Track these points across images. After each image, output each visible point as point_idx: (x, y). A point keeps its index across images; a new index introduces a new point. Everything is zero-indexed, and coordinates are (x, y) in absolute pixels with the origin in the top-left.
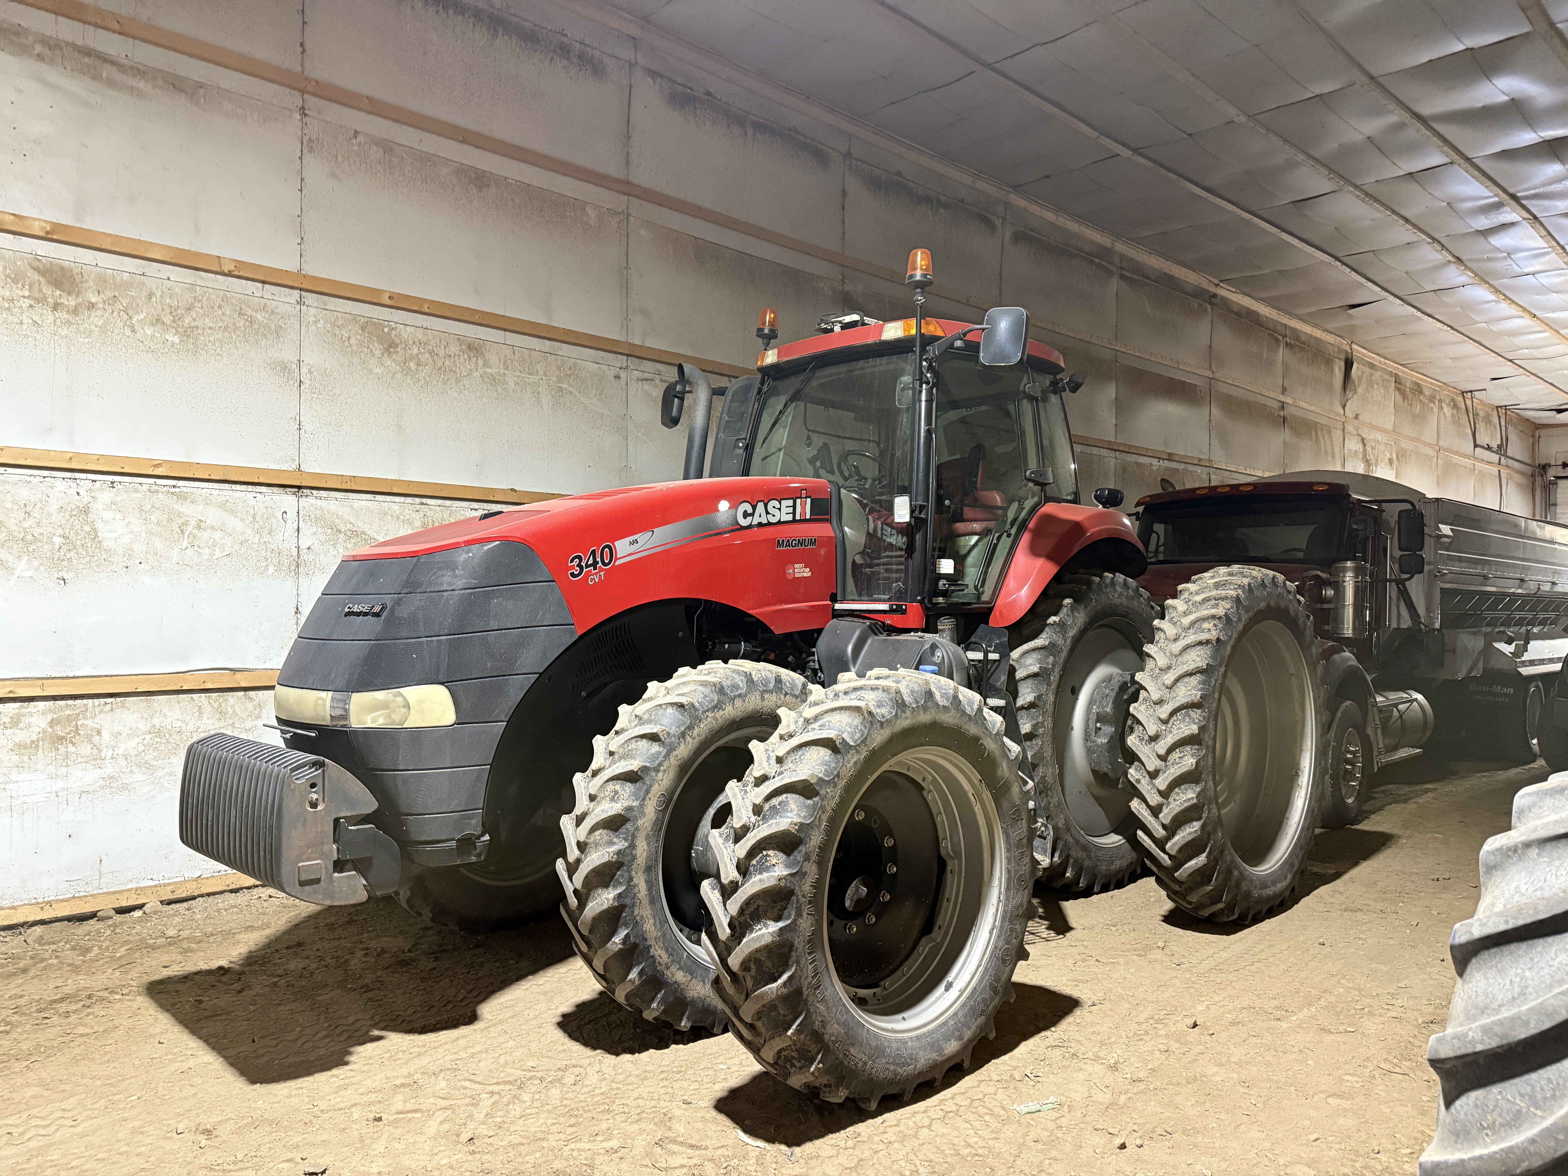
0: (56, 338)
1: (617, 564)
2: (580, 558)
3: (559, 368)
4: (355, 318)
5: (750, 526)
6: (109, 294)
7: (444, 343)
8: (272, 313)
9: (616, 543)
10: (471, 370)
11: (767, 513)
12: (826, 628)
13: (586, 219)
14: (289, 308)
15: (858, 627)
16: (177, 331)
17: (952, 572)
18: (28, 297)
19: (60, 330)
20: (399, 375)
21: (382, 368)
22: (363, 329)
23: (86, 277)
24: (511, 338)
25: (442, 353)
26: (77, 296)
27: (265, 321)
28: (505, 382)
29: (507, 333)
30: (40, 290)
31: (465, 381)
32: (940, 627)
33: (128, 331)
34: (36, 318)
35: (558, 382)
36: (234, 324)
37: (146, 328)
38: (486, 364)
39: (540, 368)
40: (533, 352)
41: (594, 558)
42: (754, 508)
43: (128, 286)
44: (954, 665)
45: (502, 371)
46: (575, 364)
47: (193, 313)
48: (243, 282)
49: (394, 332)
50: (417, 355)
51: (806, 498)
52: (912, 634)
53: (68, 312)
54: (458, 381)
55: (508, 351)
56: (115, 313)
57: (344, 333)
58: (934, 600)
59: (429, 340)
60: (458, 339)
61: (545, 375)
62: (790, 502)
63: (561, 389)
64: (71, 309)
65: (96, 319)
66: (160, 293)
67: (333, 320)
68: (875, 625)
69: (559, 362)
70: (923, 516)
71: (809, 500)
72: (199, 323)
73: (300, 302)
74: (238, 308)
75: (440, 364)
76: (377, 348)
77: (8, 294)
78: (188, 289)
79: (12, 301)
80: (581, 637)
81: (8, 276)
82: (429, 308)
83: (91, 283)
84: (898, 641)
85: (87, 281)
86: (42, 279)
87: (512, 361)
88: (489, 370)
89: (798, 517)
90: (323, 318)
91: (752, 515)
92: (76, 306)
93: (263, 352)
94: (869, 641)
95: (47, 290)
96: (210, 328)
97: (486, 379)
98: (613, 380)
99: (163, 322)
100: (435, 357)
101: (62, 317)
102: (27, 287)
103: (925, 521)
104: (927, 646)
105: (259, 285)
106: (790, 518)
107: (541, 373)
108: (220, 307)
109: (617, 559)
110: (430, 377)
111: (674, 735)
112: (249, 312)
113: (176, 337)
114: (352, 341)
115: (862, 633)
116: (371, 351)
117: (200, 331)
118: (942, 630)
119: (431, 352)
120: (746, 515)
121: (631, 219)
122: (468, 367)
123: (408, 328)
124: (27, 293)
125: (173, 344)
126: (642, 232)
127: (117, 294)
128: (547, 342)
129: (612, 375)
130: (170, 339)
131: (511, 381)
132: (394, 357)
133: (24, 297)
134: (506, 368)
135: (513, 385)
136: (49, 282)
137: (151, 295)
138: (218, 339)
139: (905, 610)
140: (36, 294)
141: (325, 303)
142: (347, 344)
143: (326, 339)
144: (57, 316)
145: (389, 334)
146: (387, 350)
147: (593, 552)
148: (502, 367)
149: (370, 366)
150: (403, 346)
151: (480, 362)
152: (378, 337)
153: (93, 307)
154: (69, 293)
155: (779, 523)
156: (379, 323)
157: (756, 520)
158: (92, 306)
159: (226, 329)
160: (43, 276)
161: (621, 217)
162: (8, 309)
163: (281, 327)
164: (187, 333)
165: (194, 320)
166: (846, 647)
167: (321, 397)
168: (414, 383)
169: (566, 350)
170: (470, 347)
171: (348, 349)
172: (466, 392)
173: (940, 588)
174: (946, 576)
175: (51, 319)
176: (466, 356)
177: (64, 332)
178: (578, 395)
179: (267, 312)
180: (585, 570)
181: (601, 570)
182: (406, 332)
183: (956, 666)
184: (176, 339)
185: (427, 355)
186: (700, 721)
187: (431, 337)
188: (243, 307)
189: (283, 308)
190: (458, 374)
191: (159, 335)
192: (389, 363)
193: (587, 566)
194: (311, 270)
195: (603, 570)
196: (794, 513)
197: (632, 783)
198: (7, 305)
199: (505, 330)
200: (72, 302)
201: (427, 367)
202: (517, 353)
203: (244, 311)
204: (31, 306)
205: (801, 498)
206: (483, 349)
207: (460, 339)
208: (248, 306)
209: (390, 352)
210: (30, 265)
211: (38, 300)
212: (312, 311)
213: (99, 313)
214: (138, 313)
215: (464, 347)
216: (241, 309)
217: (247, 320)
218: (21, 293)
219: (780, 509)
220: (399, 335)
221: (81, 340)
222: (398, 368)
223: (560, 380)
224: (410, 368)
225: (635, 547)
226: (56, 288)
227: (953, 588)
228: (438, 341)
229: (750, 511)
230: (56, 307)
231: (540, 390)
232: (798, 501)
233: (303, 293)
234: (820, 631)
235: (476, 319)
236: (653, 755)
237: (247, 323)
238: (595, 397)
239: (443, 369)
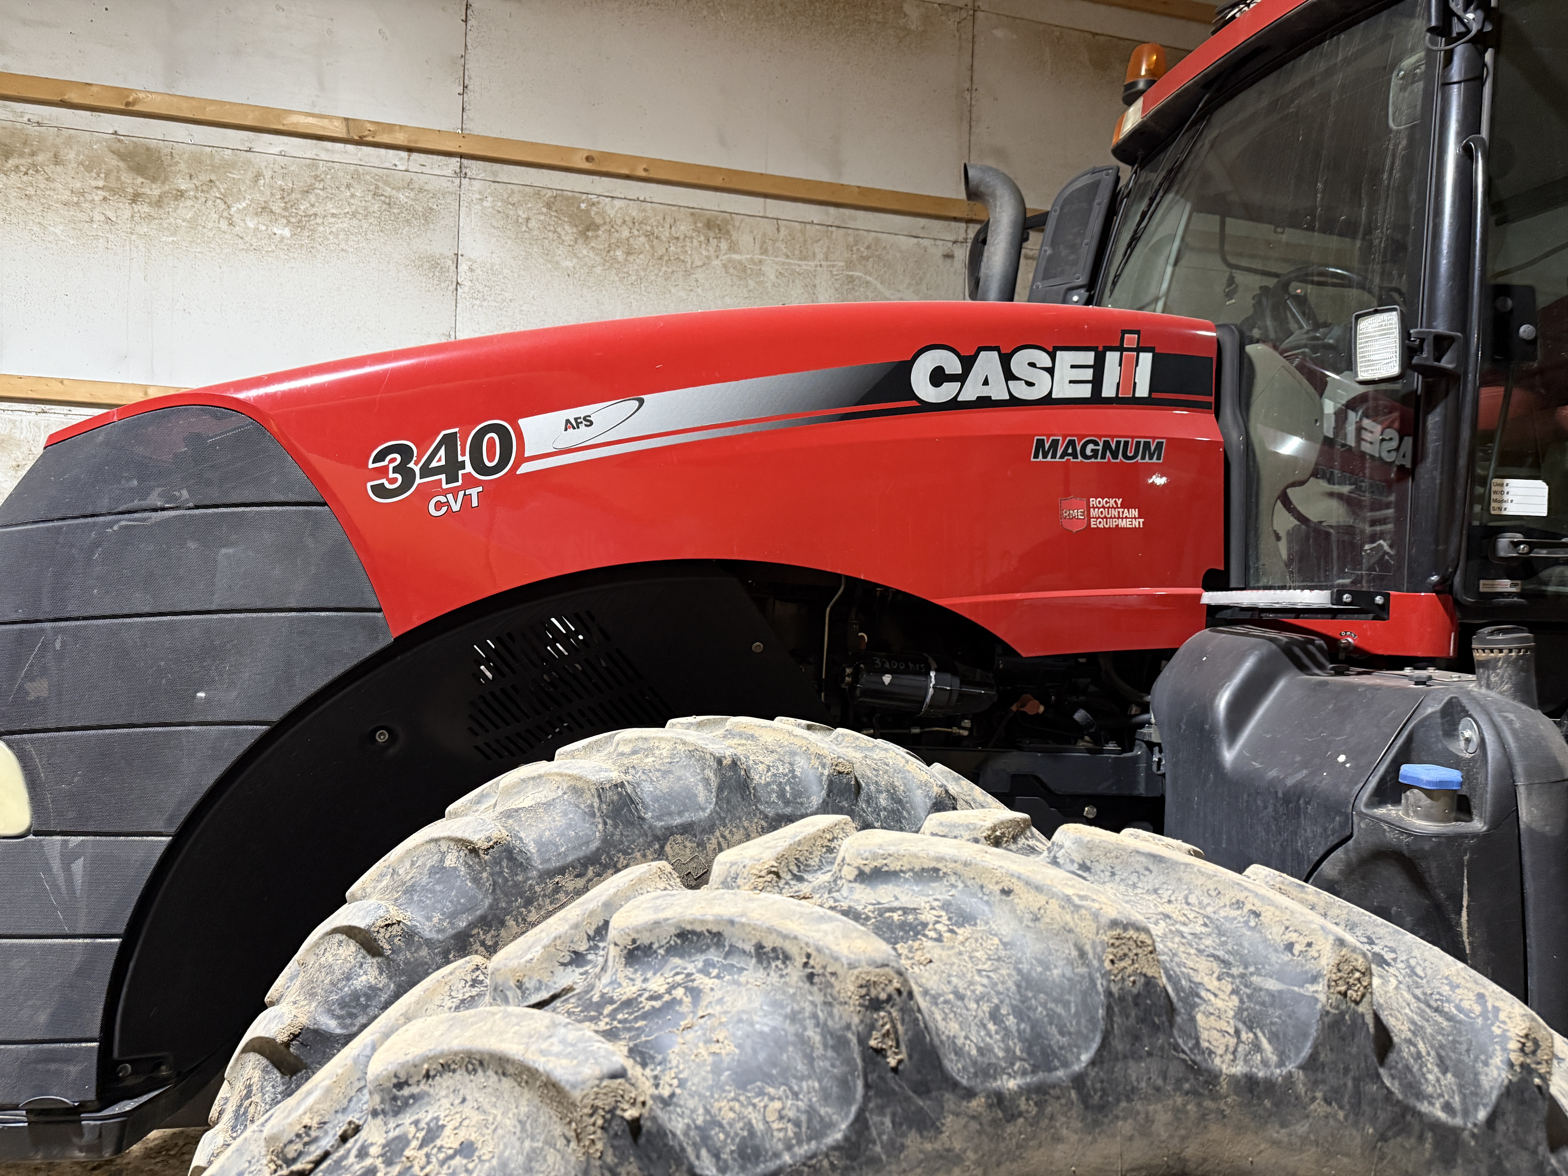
0: (133, 237)
1: (520, 471)
2: (405, 452)
3: (849, 248)
4: (538, 192)
5: (954, 404)
6: (204, 177)
7: (669, 220)
8: (421, 190)
9: (524, 423)
10: (708, 258)
11: (1009, 376)
12: (1182, 650)
13: (902, 22)
14: (444, 183)
15: (1254, 648)
16: (289, 222)
17: (1543, 512)
18: (102, 188)
19: (138, 228)
20: (598, 270)
21: (575, 260)
22: (549, 206)
23: (177, 158)
24: (775, 208)
25: (665, 234)
26: (163, 183)
27: (410, 203)
28: (760, 273)
29: (768, 201)
30: (118, 178)
31: (700, 275)
32: (1479, 656)
33: (224, 225)
34: (110, 214)
35: (848, 268)
36: (366, 209)
37: (248, 219)
38: (733, 248)
39: (819, 250)
40: (808, 226)
41: (451, 455)
42: (968, 363)
43: (230, 165)
44: (1519, 769)
45: (757, 257)
46: (877, 241)
47: (312, 198)
48: (383, 151)
49: (594, 209)
50: (628, 240)
51: (1139, 350)
52: (1408, 671)
53: (150, 204)
54: (687, 274)
55: (769, 227)
56: (210, 203)
57: (520, 213)
58: (1484, 586)
59: (647, 218)
60: (692, 214)
61: (827, 259)
62: (1089, 358)
63: (851, 279)
64: (154, 200)
65: (184, 211)
66: (270, 173)
67: (506, 196)
68: (1303, 646)
69: (851, 239)
70: (1447, 362)
71: (1146, 359)
72: (318, 210)
73: (461, 174)
74: (372, 187)
75: (661, 251)
76: (568, 232)
77: (78, 185)
78: (308, 166)
79: (82, 194)
80: (404, 642)
81: (81, 163)
82: (645, 170)
83: (182, 166)
84: (1353, 688)
85: (177, 163)
86: (122, 165)
87: (774, 241)
88: (737, 257)
89: (1108, 391)
90: (491, 194)
91: (962, 378)
92: (160, 197)
93: (405, 244)
94: (1281, 685)
95: (127, 177)
96: (333, 215)
97: (731, 270)
98: (940, 261)
99: (272, 212)
100: (655, 242)
101: (142, 211)
102: (102, 175)
103: (1453, 378)
104: (1432, 708)
105: (404, 154)
106: (1085, 391)
107: (820, 256)
108: (348, 186)
109: (522, 459)
110: (645, 270)
111: (429, 943)
112: (388, 191)
113: (287, 229)
114: (533, 224)
115: (1261, 663)
116: (559, 237)
117: (319, 220)
118: (1485, 664)
119: (649, 235)
120: (938, 377)
121: (980, 14)
122: (705, 253)
123: (617, 203)
124: (101, 183)
125: (282, 238)
126: (999, 33)
127: (213, 178)
128: (832, 210)
129: (940, 254)
130: (278, 232)
131: (770, 271)
132: (593, 244)
133: (97, 188)
134: (764, 252)
135: (772, 277)
136: (131, 169)
137: (258, 176)
138: (343, 230)
139: (1384, 607)
140: (113, 184)
141: (495, 174)
142: (524, 228)
143: (495, 224)
144: (136, 210)
145: (587, 211)
146: (583, 234)
147: (449, 442)
148: (757, 251)
149: (558, 258)
150: (607, 227)
151: (724, 245)
152: (570, 216)
153: (182, 196)
154: (154, 180)
155: (1048, 400)
156: (573, 197)
157: (971, 392)
158: (181, 194)
159: (354, 214)
160: (123, 160)
161: (964, 14)
162: (77, 204)
163: (431, 209)
164: (300, 225)
165: (313, 206)
166: (1214, 695)
167: (485, 304)
168: (621, 280)
169: (863, 219)
170: (710, 224)
171: (527, 235)
172: (699, 290)
173: (1502, 554)
174: (1523, 524)
175: (128, 213)
176: (702, 238)
177: (143, 229)
178: (879, 286)
179: (412, 190)
180: (418, 481)
181: (470, 481)
182: (613, 207)
183: (1529, 774)
184: (287, 232)
185: (643, 239)
186: (528, 902)
187: (650, 213)
188: (380, 184)
189: (435, 184)
190: (689, 265)
191: (264, 228)
192: (585, 252)
193: (426, 471)
194: (476, 127)
195: (478, 483)
196: (1097, 382)
197: (283, 1074)
198: (75, 199)
199: (766, 196)
200: (154, 190)
201: (641, 256)
202: (782, 229)
203: (380, 191)
204: (105, 199)
205: (1121, 349)
206: (729, 227)
207: (694, 214)
208: (387, 183)
209: (587, 237)
210: (109, 147)
211: (113, 191)
212: (477, 185)
213: (189, 203)
214: (238, 201)
215: (699, 225)
216: (377, 187)
217: (384, 202)
218: (94, 183)
219: (1051, 371)
220: (602, 214)
221: (164, 239)
222: (598, 258)
223: (850, 265)
224: (615, 259)
225: (582, 435)
226: (138, 174)
227: (1543, 553)
228: (660, 218)
229: (953, 366)
230: (135, 198)
231: (817, 282)
232: (1112, 358)
233: (465, 161)
234: (1168, 654)
235: (718, 182)
236: (355, 996)
237: (385, 206)
238: (908, 288)
239: (666, 258)
